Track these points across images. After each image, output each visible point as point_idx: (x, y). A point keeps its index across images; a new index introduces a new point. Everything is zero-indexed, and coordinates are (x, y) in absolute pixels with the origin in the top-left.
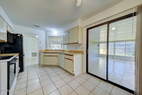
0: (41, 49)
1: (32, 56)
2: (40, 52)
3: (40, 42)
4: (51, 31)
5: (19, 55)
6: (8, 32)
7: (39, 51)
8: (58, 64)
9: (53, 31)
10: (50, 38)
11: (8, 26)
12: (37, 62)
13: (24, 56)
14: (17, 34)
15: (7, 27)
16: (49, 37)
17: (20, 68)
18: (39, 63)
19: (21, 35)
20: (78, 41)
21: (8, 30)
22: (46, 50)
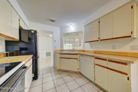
0: (56, 49)
1: (46, 56)
2: (55, 53)
3: (55, 41)
4: (67, 26)
5: (33, 57)
6: (20, 27)
7: (54, 51)
8: (79, 71)
9: (70, 26)
10: (66, 36)
11: (21, 20)
12: (51, 64)
13: (38, 59)
14: (31, 30)
15: (19, 21)
16: (64, 34)
17: (33, 74)
18: (54, 65)
19: (35, 32)
20: (132, 33)
21: (20, 25)
22: (61, 51)
